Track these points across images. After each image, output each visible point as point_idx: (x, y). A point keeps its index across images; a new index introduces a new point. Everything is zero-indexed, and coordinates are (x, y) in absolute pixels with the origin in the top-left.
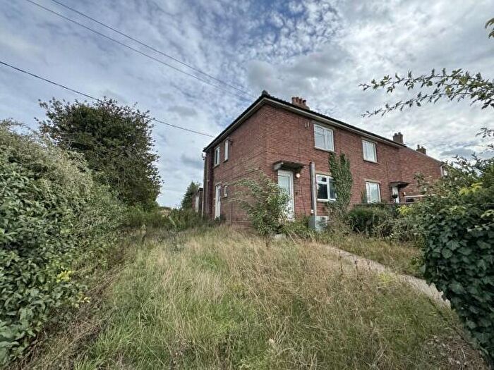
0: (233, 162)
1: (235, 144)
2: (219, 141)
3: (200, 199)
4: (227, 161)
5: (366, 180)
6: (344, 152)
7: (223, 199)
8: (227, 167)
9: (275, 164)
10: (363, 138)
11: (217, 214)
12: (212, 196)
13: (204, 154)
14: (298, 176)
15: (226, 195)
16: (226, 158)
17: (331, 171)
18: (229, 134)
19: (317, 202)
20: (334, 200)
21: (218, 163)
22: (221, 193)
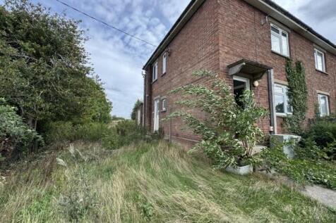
0: (171, 74)
1: (174, 55)
2: (157, 55)
3: (141, 113)
4: (165, 74)
5: (318, 91)
6: (299, 59)
7: (162, 113)
8: (166, 79)
9: (230, 66)
10: (314, 45)
11: (156, 127)
12: (151, 109)
13: (144, 72)
14: (256, 83)
15: (164, 109)
16: (164, 71)
17: (288, 80)
18: (167, 46)
19: (277, 117)
20: (291, 113)
21: (156, 78)
22: (160, 107)
